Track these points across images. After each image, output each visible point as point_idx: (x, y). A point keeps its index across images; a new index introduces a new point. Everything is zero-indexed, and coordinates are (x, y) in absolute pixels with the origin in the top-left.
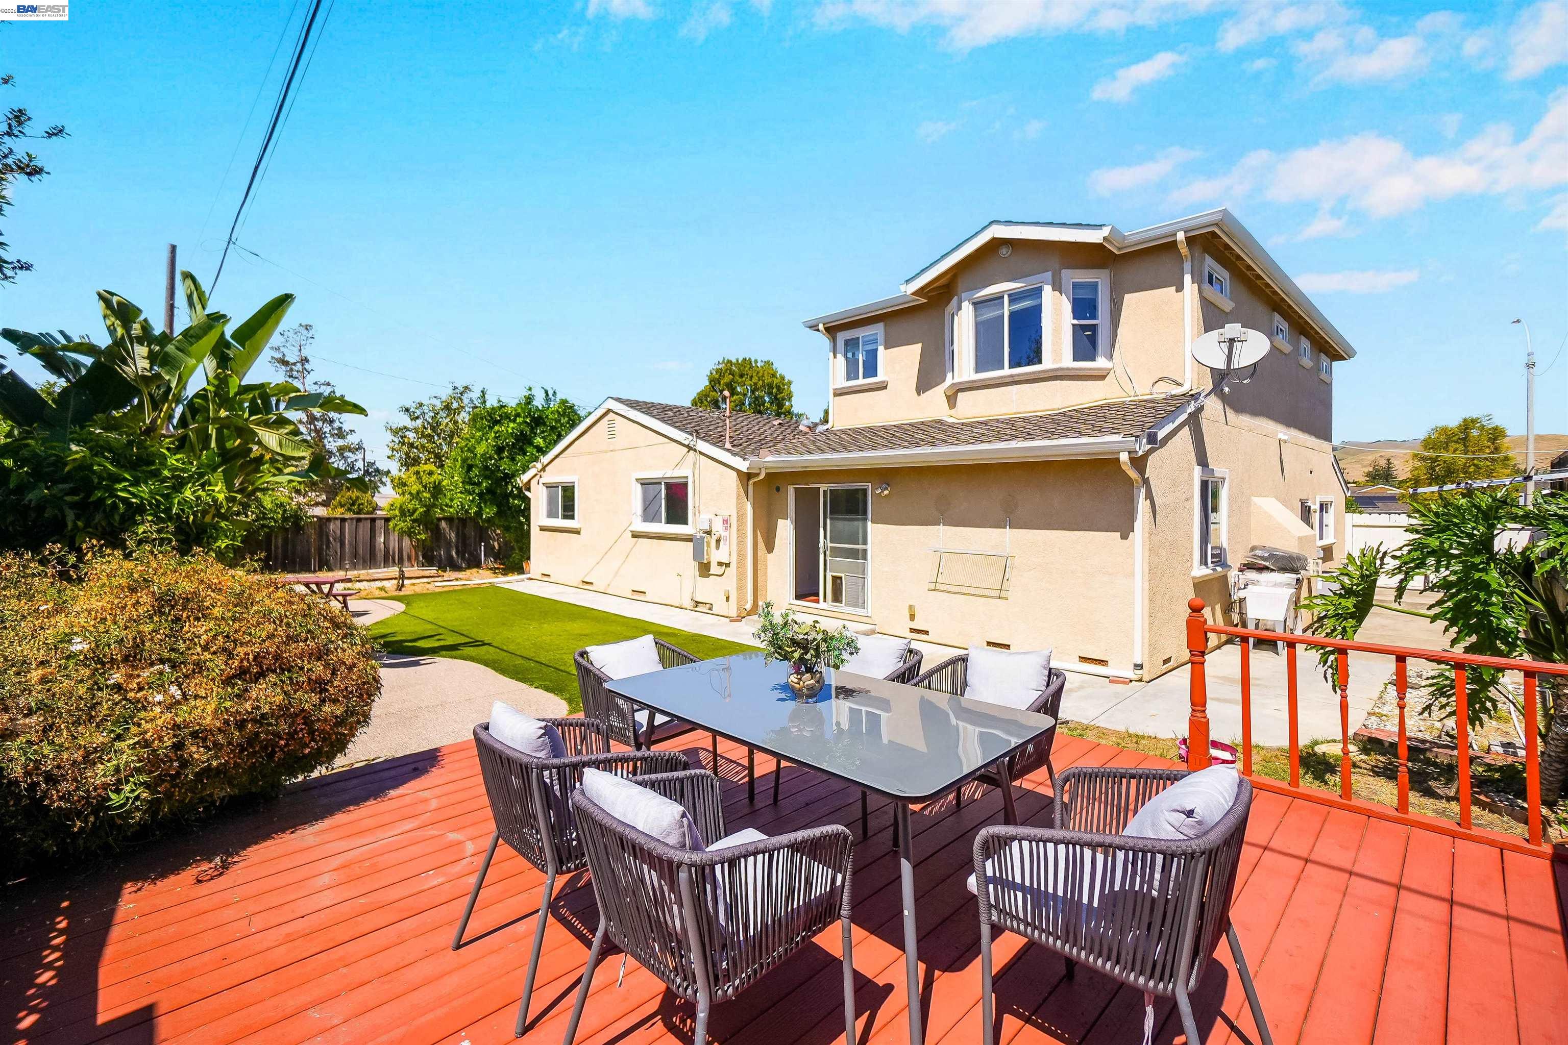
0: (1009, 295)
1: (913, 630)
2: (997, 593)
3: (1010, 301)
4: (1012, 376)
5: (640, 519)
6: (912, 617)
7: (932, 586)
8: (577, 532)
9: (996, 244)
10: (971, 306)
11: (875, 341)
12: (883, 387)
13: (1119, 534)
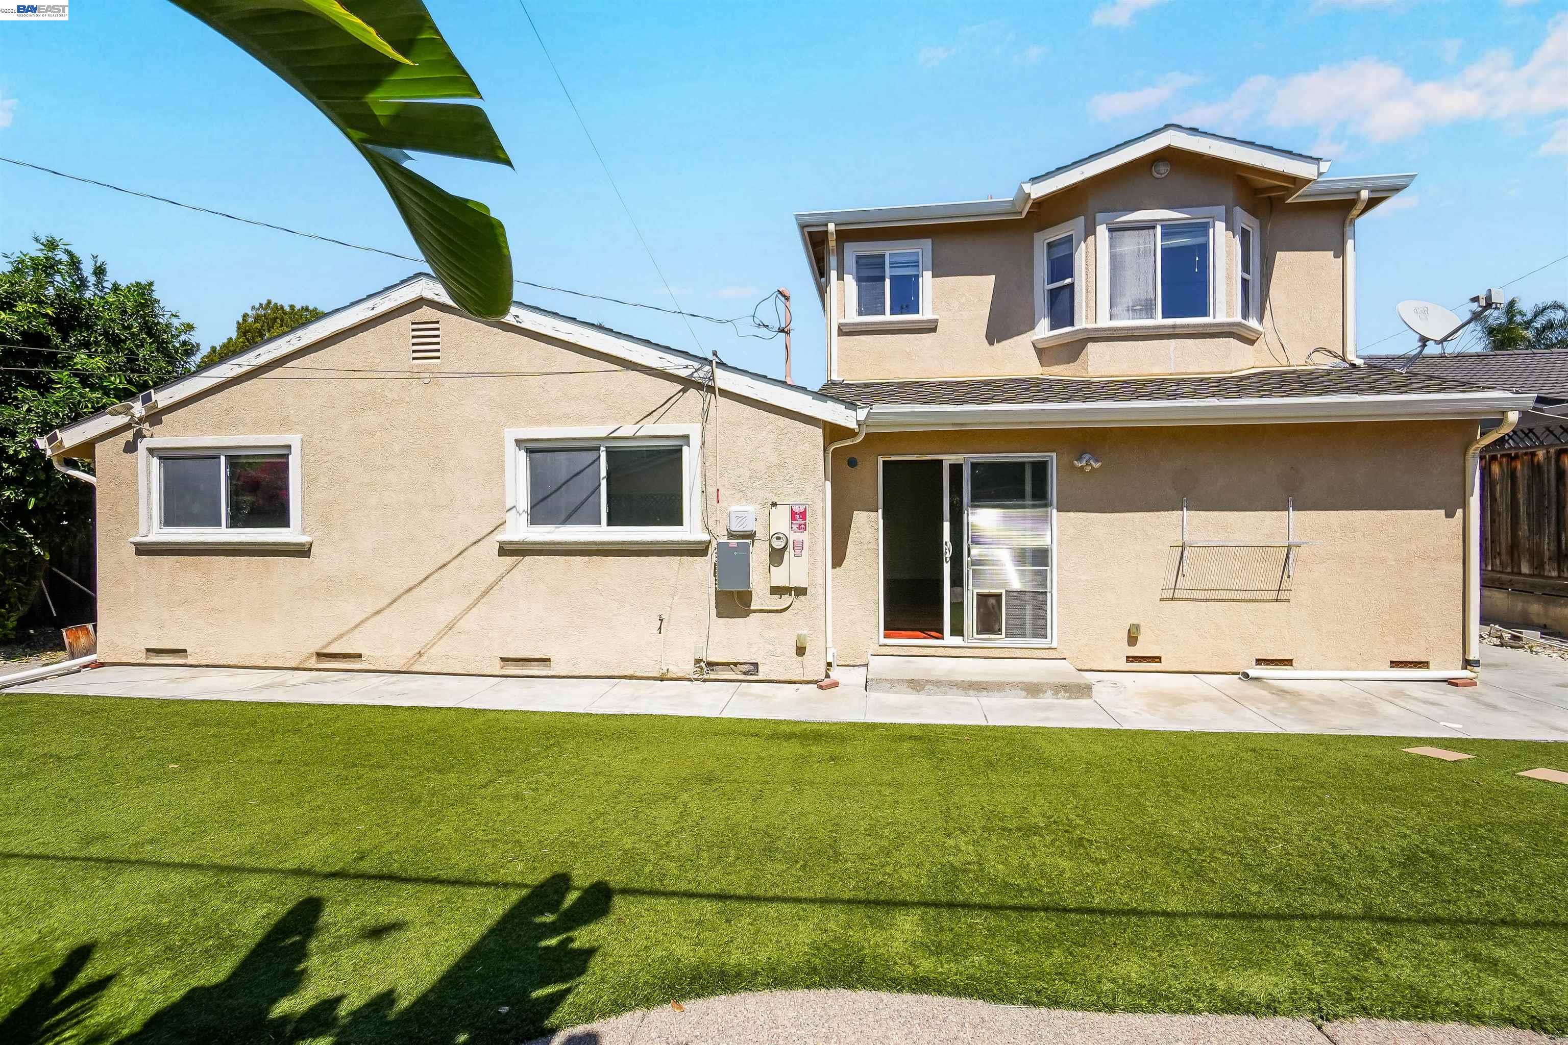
0: (1162, 226)
1: (1130, 659)
2: (1273, 595)
3: (1163, 234)
4: (1174, 327)
5: (524, 518)
6: (1132, 640)
7: (1169, 594)
8: (302, 551)
9: (1169, 155)
10: (1107, 233)
11: (916, 264)
12: (930, 328)
13: (1443, 512)
